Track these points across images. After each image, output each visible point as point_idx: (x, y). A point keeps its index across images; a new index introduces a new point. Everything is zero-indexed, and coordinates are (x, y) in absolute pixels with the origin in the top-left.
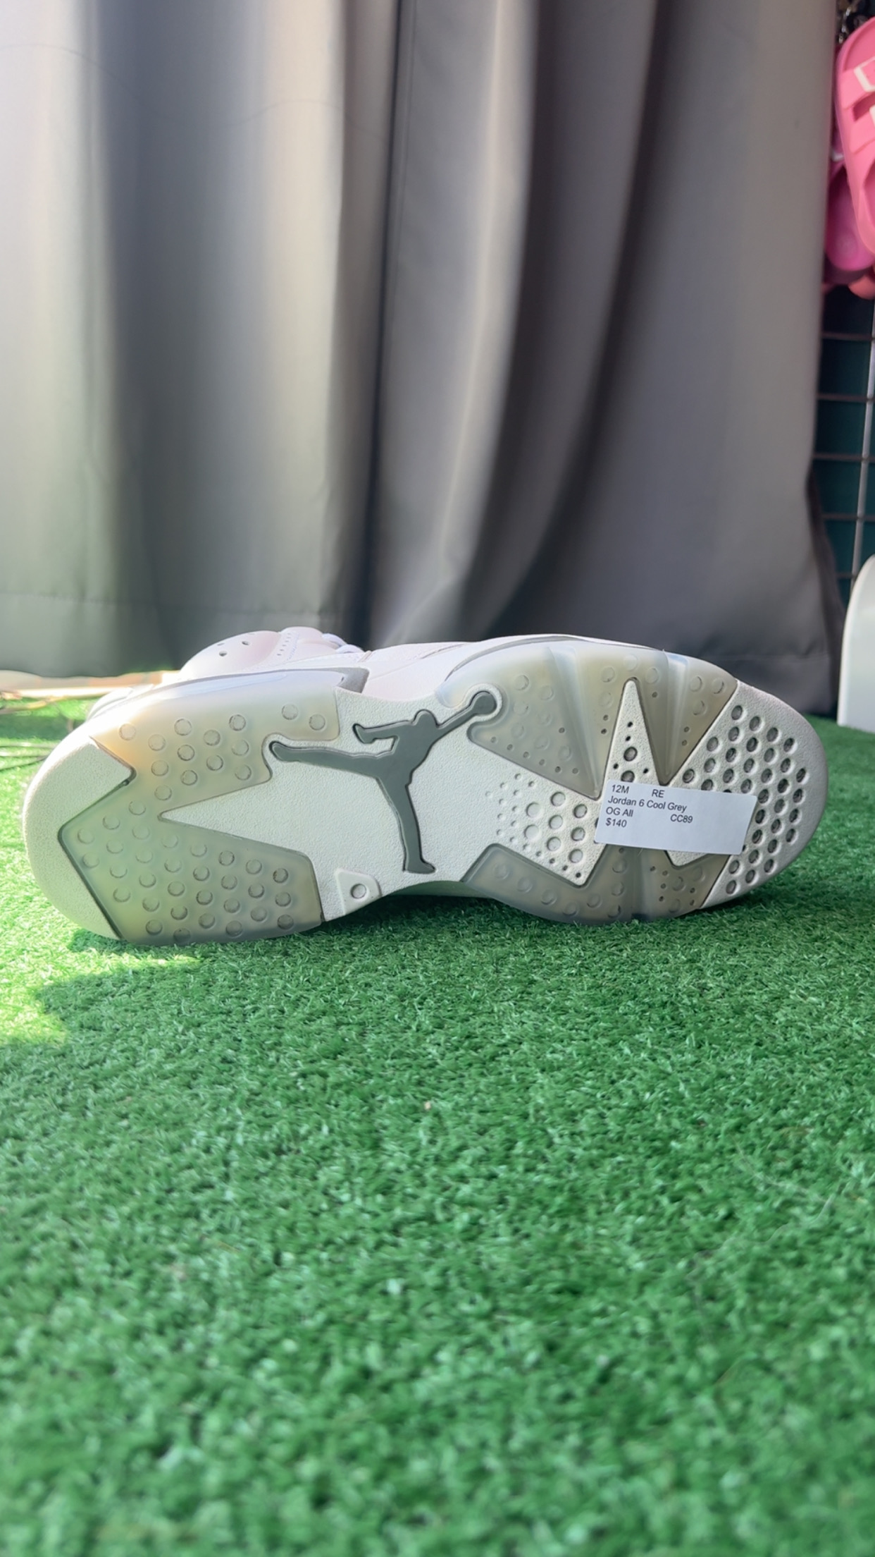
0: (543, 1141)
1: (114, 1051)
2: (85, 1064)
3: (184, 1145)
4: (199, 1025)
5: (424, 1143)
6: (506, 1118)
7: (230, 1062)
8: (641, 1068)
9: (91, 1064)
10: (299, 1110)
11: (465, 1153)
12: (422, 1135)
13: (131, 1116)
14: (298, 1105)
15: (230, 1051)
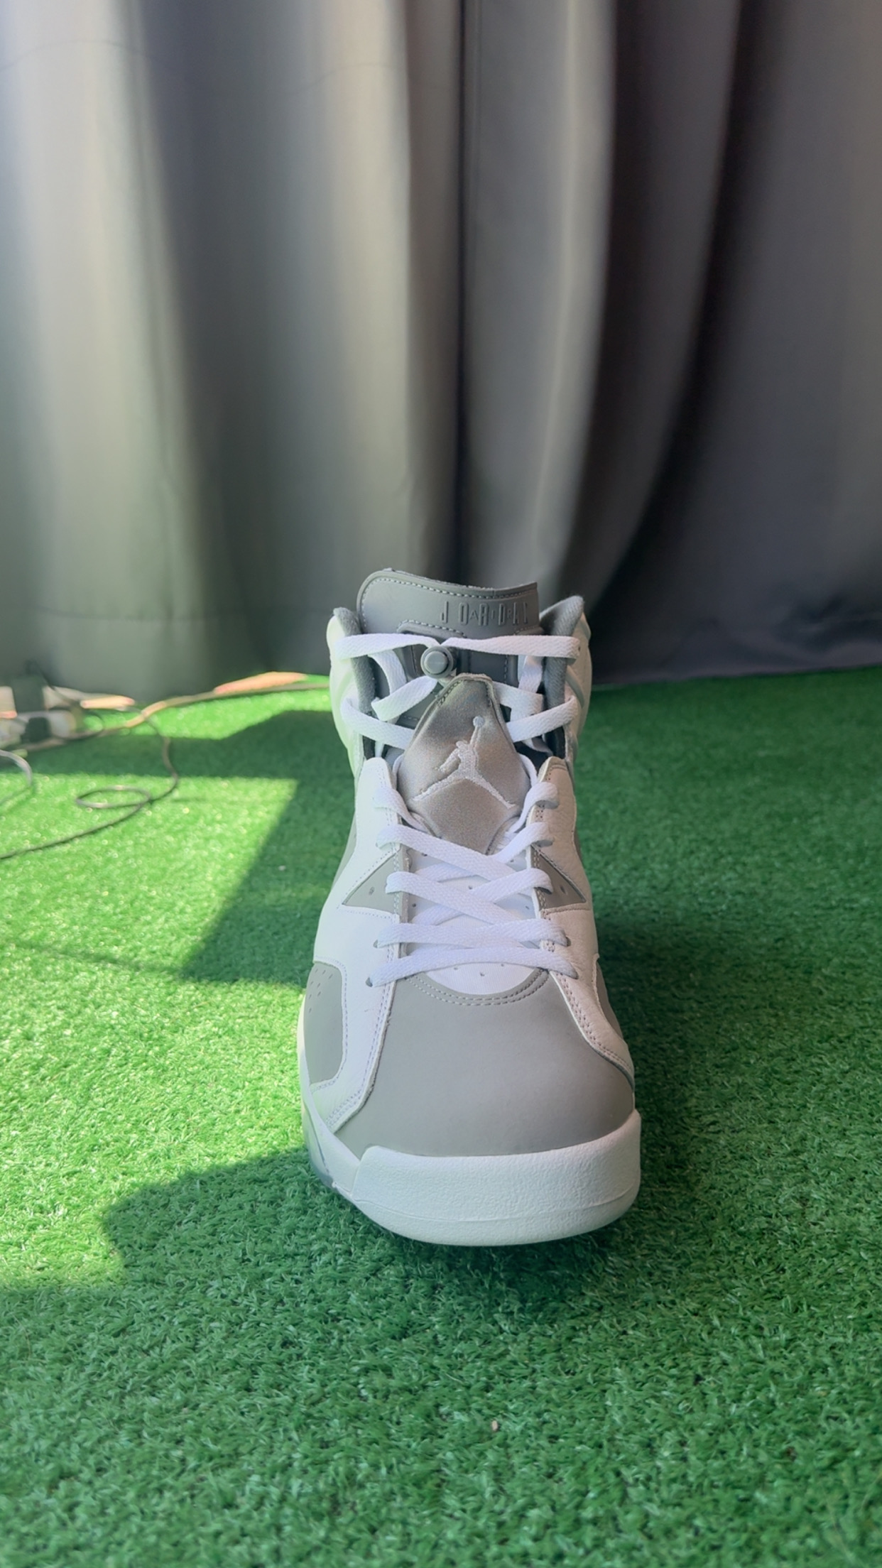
0: (615, 1493)
1: (176, 1321)
2: (145, 1347)
3: (238, 1493)
4: (263, 1277)
5: (487, 1495)
6: (578, 1448)
7: (291, 1343)
8: (729, 1352)
9: (151, 1347)
10: (360, 1432)
11: (533, 1513)
12: (485, 1481)
13: (188, 1440)
14: (359, 1424)
15: (291, 1328)
